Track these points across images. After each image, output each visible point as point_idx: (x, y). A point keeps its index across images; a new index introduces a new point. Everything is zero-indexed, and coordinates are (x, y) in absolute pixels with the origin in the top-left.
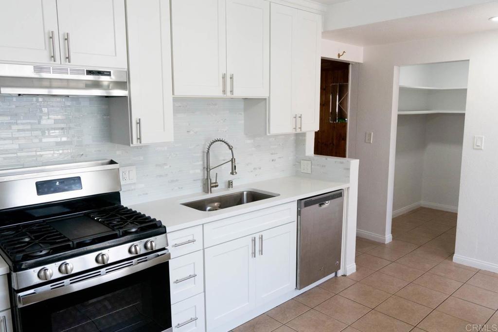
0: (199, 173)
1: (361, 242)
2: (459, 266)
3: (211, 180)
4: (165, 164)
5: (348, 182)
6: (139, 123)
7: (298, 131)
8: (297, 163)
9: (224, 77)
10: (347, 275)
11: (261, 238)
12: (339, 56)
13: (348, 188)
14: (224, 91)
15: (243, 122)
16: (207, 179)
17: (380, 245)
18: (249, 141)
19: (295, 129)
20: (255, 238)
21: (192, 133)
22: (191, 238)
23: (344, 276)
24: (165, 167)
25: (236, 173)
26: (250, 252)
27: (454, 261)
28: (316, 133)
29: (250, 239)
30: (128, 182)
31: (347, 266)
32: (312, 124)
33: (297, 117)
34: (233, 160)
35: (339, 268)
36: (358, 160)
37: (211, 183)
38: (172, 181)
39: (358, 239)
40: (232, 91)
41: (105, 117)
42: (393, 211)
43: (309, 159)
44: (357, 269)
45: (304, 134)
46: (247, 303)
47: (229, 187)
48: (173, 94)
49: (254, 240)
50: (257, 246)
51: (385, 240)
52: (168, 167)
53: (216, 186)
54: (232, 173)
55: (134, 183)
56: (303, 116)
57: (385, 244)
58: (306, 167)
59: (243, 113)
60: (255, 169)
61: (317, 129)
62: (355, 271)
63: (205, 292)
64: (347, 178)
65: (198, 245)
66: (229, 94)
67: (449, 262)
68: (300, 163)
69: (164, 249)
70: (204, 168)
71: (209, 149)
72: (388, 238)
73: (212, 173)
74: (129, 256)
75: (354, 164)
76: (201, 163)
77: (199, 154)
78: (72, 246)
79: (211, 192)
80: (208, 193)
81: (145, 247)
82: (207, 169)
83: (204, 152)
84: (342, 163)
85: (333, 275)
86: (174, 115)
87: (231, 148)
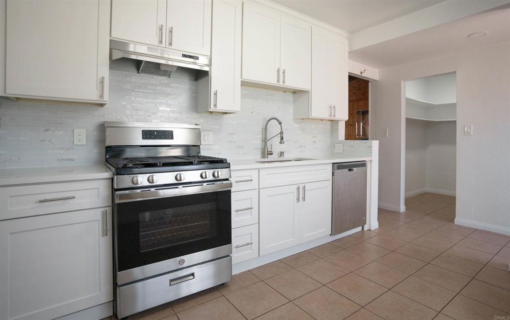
0: (259, 143)
1: (381, 211)
2: (459, 227)
3: (267, 149)
4: (235, 134)
5: (372, 156)
6: (216, 94)
7: (332, 118)
8: (332, 146)
9: (278, 71)
10: (372, 229)
11: (304, 188)
12: (361, 73)
13: (371, 161)
14: (278, 81)
15: (292, 111)
16: (265, 147)
17: (397, 213)
18: (297, 125)
19: (330, 115)
20: (299, 187)
21: (254, 113)
22: (249, 178)
23: (369, 230)
24: (235, 136)
25: (284, 143)
26: (296, 197)
27: (455, 223)
28: (346, 121)
29: (295, 187)
30: (207, 143)
31: (372, 223)
32: (343, 113)
33: (332, 107)
34: (281, 133)
35: (366, 224)
36: (378, 141)
37: (268, 152)
38: (239, 147)
39: (379, 210)
40: (284, 82)
41: (193, 95)
42: (405, 192)
43: (341, 142)
44: (379, 226)
45: (337, 121)
46: (293, 239)
47: (281, 156)
48: (241, 78)
49: (298, 189)
50: (301, 194)
51: (400, 210)
52: (236, 136)
53: (271, 154)
54: (281, 143)
55: (211, 145)
56: (336, 107)
57: (400, 213)
58: (339, 148)
59: (292, 105)
60: (300, 146)
61: (347, 118)
62: (377, 227)
63: (259, 223)
64: (370, 153)
65: (254, 185)
66: (281, 83)
67: (452, 224)
68: (334, 146)
69: (227, 180)
70: (263, 140)
71: (266, 126)
72: (403, 208)
73: (269, 143)
74: (201, 180)
75: (375, 144)
76: (261, 136)
77: (259, 129)
78: (159, 165)
79: (267, 158)
80: (265, 158)
81: (214, 175)
82: (265, 141)
83: (263, 129)
84: (366, 143)
85: (360, 229)
86: (241, 99)
87: (280, 123)
